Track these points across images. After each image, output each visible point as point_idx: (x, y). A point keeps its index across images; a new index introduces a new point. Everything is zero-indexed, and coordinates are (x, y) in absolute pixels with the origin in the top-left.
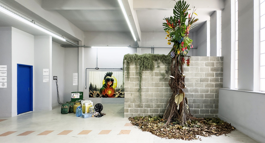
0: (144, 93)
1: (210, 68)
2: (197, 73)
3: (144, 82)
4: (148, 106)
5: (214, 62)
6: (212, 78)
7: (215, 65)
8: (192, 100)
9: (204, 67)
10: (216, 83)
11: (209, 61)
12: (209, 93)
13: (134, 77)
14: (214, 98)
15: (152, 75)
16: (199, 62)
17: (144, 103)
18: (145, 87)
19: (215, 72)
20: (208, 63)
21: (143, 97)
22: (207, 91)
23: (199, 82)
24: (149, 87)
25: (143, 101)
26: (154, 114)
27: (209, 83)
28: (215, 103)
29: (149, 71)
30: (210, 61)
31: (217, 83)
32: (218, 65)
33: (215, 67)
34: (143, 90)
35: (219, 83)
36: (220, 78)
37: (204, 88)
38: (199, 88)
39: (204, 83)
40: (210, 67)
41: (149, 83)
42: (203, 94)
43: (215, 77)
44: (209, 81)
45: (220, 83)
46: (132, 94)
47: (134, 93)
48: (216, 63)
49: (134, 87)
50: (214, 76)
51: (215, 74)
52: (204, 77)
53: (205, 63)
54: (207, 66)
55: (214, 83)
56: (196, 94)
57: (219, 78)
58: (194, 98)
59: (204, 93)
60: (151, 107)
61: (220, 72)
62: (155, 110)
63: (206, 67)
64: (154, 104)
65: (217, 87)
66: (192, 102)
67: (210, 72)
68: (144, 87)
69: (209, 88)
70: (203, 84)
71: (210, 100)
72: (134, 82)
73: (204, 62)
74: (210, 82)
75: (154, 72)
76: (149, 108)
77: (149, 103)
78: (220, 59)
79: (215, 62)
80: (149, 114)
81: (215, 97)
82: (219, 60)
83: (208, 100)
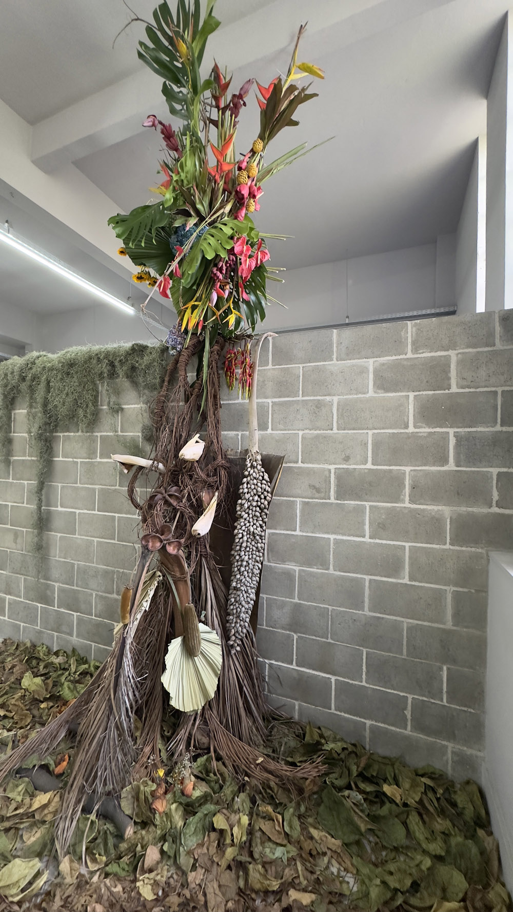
0: (59, 535)
1: (411, 400)
2: (317, 437)
3: (60, 485)
4: (72, 602)
5: (448, 358)
6: (427, 474)
7: (453, 373)
8: (287, 610)
9: (371, 393)
10: (463, 509)
11: (410, 355)
12: (406, 581)
13: (28, 458)
14: (449, 625)
15: (92, 454)
16: (334, 364)
17: (56, 585)
18: (62, 506)
19: (451, 431)
20: (396, 366)
21: (57, 556)
22: (393, 567)
23: (332, 500)
24: (77, 511)
25: (55, 573)
26: (93, 644)
27: (407, 505)
28: (454, 661)
29: (80, 433)
30: (415, 350)
31: (472, 515)
32: (483, 373)
33: (454, 389)
34: (57, 523)
35: (485, 510)
36: (495, 471)
37: (367, 539)
38: (332, 537)
39: (367, 504)
40: (412, 395)
41: (77, 488)
42: (359, 583)
43: (451, 466)
44: (407, 490)
45: (495, 510)
46: (16, 534)
47: (25, 530)
48: (459, 363)
49: (25, 505)
50: (444, 460)
51: (452, 441)
52: (369, 466)
53: (376, 372)
54: (387, 390)
55: (446, 511)
56: (311, 574)
57: (486, 477)
58: (296, 600)
59: (367, 578)
60: (83, 607)
61: (498, 428)
62: (98, 625)
63: (382, 394)
64: (96, 594)
65: (476, 542)
66: (285, 620)
67: (411, 429)
68: (60, 509)
69: (407, 545)
70: (360, 511)
71: (411, 629)
72: (26, 482)
73: (370, 364)
74: (412, 501)
75: (99, 434)
76: (75, 614)
77: (75, 588)
78: (498, 329)
79: (452, 353)
80: (75, 640)
81: (457, 615)
82: (491, 335)
83: (396, 627)
